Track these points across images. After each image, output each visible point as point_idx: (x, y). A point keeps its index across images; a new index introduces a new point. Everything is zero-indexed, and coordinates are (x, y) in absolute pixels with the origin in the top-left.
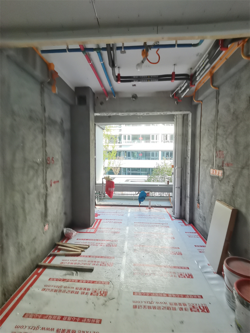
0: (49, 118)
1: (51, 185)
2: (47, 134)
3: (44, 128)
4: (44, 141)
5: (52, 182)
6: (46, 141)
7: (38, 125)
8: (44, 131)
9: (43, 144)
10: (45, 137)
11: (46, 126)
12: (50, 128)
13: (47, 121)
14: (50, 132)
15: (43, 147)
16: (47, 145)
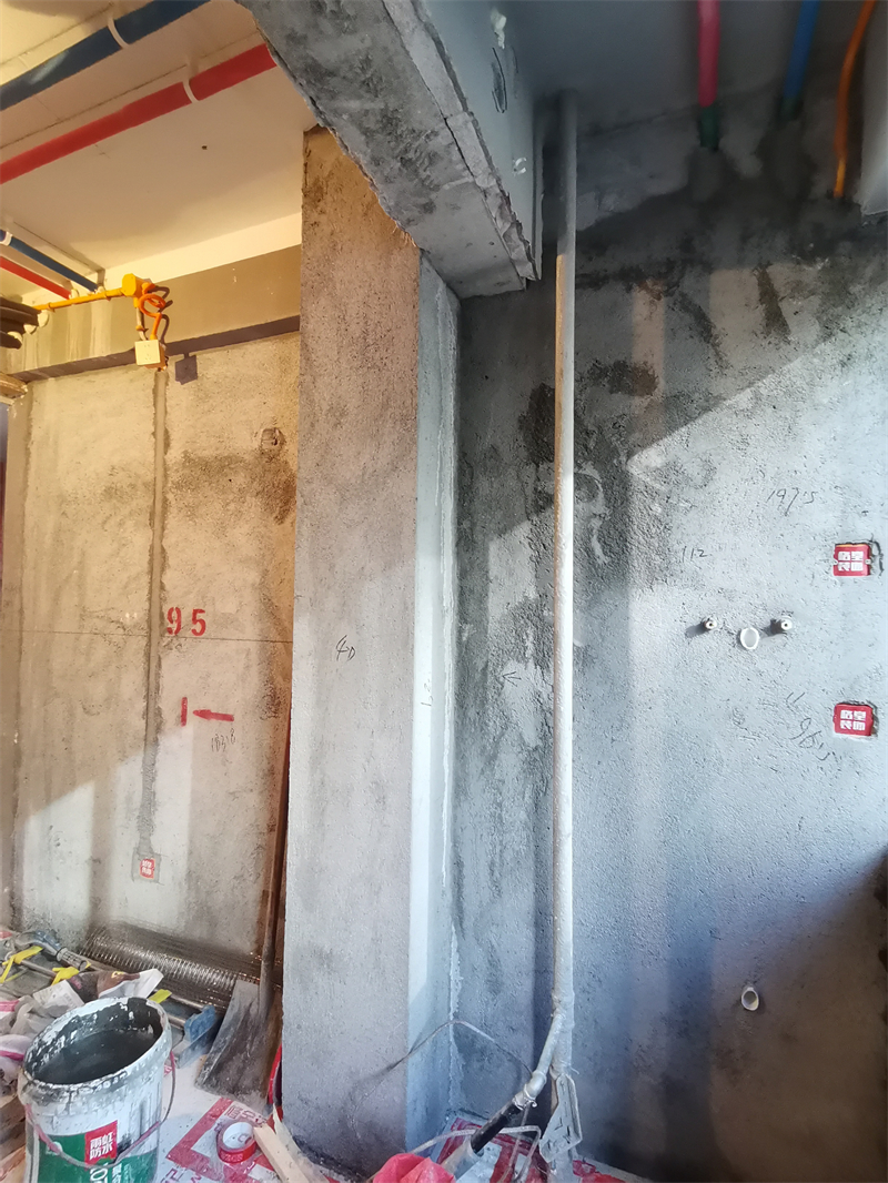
1: (183, 720)
2: (174, 521)
3: (157, 507)
4: (157, 550)
5: (190, 709)
6: (163, 550)
7: (134, 503)
8: (157, 517)
9: (151, 562)
10: (162, 537)
11: (170, 497)
12: (189, 497)
13: (174, 477)
14: (192, 512)
15: (151, 572)
16: (171, 561)
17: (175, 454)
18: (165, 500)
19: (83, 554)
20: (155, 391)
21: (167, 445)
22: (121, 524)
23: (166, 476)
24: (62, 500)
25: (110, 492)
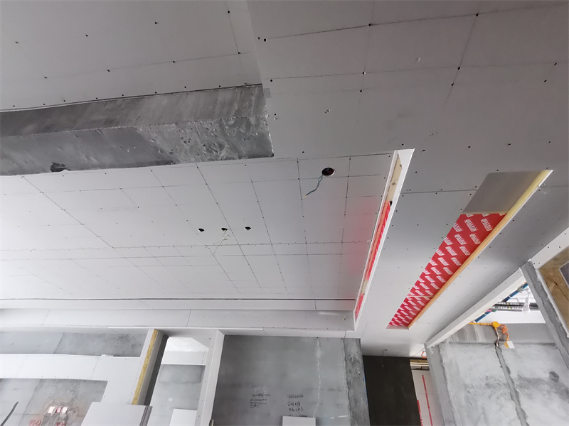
0: (520, 378)
2: (523, 399)
3: (514, 394)
4: (519, 410)
6: (522, 410)
7: (502, 391)
8: (515, 396)
9: (518, 414)
10: (520, 405)
11: (518, 390)
12: (526, 391)
13: (517, 383)
14: (530, 397)
15: (519, 418)
16: (527, 414)
17: (514, 375)
18: (516, 392)
19: (483, 408)
20: (497, 353)
21: (509, 371)
22: (498, 398)
23: (513, 383)
24: (466, 386)
25: (488, 385)
